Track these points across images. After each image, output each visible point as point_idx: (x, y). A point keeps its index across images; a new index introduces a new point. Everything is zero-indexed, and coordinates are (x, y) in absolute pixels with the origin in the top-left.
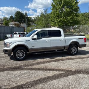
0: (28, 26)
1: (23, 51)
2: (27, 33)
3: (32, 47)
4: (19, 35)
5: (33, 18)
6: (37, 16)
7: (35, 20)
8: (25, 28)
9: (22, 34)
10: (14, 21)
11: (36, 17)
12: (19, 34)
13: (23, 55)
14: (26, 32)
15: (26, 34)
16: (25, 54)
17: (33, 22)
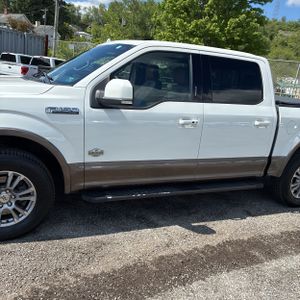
0: (63, 38)
2: (57, 63)
3: (90, 153)
4: (22, 65)
5: (83, 12)
6: (97, 7)
7: (89, 20)
8: (52, 43)
9: (36, 62)
10: (10, 11)
11: (95, 10)
12: (24, 60)
13: (22, 205)
14: (51, 59)
15: (52, 65)
16: (33, 199)
17: (83, 27)
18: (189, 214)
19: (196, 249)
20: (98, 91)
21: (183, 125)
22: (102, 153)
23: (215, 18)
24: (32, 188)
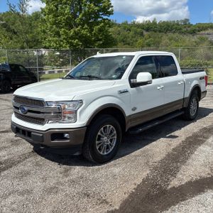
1: (112, 127)
16: (116, 138)
20: (132, 80)
21: (159, 89)
23: (86, 26)
24: (115, 132)
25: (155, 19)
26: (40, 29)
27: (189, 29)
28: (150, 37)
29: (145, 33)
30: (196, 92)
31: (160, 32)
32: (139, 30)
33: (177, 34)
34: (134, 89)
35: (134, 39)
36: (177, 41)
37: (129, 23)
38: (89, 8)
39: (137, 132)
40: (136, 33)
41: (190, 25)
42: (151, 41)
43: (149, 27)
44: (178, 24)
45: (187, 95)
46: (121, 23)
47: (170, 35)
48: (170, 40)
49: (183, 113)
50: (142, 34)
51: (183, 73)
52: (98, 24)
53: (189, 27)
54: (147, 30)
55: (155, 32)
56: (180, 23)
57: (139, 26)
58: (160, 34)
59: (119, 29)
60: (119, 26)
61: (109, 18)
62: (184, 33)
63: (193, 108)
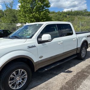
1: (23, 70)
18: (62, 69)
19: (72, 77)
20: (39, 39)
21: (59, 44)
22: (43, 57)
23: (37, 12)
24: (26, 73)
25: (72, 10)
26: (18, 15)
27: (87, 14)
28: (69, 18)
29: (67, 16)
30: (85, 44)
31: (74, 15)
32: (65, 15)
33: (81, 16)
34: (41, 44)
35: (63, 19)
36: (81, 19)
37: (61, 12)
38: (39, 4)
39: (44, 71)
40: (63, 16)
41: (87, 12)
42: (70, 19)
43: (69, 13)
44: (82, 12)
45: (79, 46)
46: (57, 12)
47: (79, 16)
48: (78, 18)
49: (77, 56)
50: (66, 16)
51: (77, 34)
52: (43, 11)
53: (87, 13)
54: (69, 15)
55: (72, 15)
56: (83, 11)
57: (65, 13)
58: (74, 16)
59: (56, 14)
60: (56, 13)
61: (48, 9)
62: (85, 15)
63: (83, 53)
